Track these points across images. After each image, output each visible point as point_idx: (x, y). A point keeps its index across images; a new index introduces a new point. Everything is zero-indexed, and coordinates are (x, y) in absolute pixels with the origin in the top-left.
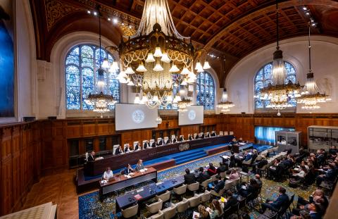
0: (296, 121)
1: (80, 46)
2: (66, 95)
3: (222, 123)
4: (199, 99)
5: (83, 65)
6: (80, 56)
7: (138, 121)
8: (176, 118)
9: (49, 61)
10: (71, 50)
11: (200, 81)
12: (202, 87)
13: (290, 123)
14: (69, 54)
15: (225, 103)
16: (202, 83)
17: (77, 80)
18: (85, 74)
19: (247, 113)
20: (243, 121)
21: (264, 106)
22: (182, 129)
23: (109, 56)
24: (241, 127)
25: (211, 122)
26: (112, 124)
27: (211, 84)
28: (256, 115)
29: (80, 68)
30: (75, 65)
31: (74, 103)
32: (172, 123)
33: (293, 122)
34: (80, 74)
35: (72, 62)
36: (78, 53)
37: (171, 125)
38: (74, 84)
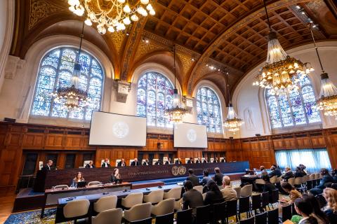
0: (326, 140)
1: (61, 49)
2: (34, 98)
3: (232, 151)
4: (202, 119)
5: (61, 68)
6: (60, 59)
7: (120, 135)
8: (172, 137)
9: (23, 58)
10: (51, 52)
11: (201, 98)
12: (204, 105)
13: (318, 141)
14: (47, 56)
15: (232, 120)
16: (203, 100)
17: (52, 83)
18: (62, 77)
19: (262, 134)
20: (259, 145)
21: (283, 125)
22: (179, 152)
23: (93, 62)
24: (258, 153)
25: (218, 147)
26: (87, 136)
27: (215, 102)
28: (274, 137)
29: (58, 70)
30: (53, 67)
31: (43, 107)
32: (166, 144)
33: (322, 140)
34: (56, 77)
35: (50, 63)
36: (58, 56)
37: (165, 146)
38: (47, 87)
